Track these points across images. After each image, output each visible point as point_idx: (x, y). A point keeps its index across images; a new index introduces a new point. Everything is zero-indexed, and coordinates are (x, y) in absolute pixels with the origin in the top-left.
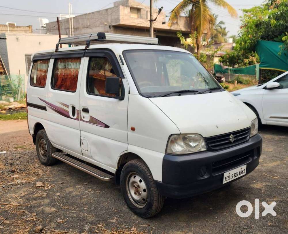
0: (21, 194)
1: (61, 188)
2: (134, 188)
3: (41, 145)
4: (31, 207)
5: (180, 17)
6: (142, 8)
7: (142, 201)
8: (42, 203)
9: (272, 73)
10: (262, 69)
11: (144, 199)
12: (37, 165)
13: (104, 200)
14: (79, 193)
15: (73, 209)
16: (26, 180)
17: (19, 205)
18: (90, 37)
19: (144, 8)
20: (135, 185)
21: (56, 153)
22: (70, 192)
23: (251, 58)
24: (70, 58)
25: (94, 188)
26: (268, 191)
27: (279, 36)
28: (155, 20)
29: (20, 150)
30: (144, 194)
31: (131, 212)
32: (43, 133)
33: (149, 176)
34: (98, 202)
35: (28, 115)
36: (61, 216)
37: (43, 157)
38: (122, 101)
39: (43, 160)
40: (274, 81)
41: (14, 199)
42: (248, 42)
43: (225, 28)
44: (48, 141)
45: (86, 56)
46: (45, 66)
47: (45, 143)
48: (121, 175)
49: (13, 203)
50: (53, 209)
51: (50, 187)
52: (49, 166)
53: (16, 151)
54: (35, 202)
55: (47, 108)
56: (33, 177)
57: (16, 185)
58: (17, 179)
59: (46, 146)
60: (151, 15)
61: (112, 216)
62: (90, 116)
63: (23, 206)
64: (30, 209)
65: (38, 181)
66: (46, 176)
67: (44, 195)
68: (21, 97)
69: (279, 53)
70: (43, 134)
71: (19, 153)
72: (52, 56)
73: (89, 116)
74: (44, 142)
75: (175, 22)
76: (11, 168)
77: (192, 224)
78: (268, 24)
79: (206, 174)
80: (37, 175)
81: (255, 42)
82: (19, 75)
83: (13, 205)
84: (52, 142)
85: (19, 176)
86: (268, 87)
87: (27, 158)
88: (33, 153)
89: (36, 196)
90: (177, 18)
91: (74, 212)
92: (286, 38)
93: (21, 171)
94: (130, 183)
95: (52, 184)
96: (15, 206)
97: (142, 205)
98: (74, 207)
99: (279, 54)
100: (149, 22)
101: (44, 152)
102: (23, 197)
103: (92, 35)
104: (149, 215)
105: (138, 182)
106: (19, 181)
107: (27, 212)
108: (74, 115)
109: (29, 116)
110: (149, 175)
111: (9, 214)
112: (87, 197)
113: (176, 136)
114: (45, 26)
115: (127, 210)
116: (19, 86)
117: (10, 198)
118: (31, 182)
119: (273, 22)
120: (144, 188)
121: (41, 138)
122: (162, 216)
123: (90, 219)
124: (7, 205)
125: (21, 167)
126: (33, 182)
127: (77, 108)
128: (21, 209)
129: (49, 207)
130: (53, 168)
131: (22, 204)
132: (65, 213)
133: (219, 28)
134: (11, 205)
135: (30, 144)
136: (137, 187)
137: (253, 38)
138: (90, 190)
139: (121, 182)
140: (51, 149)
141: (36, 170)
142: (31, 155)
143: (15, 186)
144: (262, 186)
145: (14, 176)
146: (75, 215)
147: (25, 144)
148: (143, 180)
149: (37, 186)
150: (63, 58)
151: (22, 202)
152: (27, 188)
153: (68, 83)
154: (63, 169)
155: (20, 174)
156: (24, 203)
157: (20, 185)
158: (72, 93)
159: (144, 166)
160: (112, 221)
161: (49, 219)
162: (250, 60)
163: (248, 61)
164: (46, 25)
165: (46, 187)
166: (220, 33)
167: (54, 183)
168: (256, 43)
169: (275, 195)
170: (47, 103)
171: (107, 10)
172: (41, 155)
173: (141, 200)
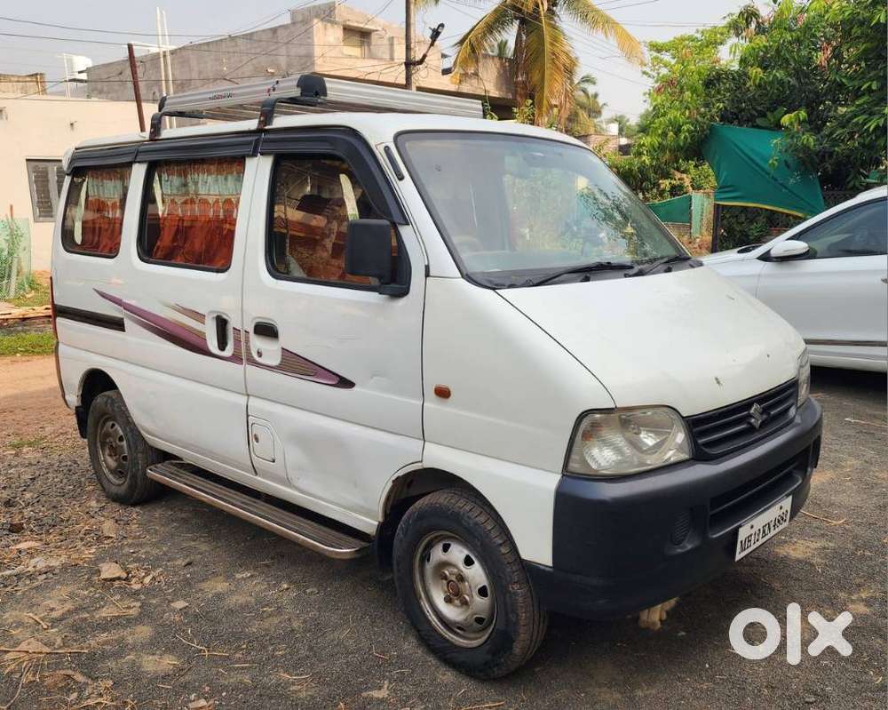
0: (52, 610)
1: (187, 583)
2: (445, 582)
3: (108, 441)
4: (92, 656)
5: (486, 56)
6: (374, 31)
7: (475, 624)
8: (130, 640)
9: (749, 216)
10: (723, 206)
11: (479, 620)
12: (93, 503)
13: (334, 618)
14: (249, 599)
15: (237, 655)
16: (63, 559)
17: (47, 650)
18: (272, 92)
19: (380, 29)
20: (447, 572)
21: (159, 465)
22: (219, 596)
23: (678, 175)
24: (203, 161)
25: (296, 577)
26: (833, 567)
27: (768, 114)
28: (421, 62)
29: (29, 454)
30: (481, 604)
31: (432, 660)
32: (113, 400)
33: (501, 545)
34: (317, 628)
35: (60, 344)
36: (200, 686)
37: (115, 477)
38: (402, 302)
39: (113, 487)
40: (792, 238)
41: (31, 629)
42: (685, 128)
43: (596, 96)
44: (132, 426)
45: (262, 154)
46: (115, 187)
47: (121, 433)
48: (396, 542)
49: (29, 644)
50: (168, 662)
51: (147, 580)
52: (134, 505)
53: (16, 455)
54: (104, 636)
55: (127, 323)
56: (84, 545)
57: (31, 577)
58: (31, 553)
59: (124, 443)
60: (408, 48)
61: (374, 675)
62: (283, 349)
63: (64, 655)
64: (89, 663)
65: (103, 560)
66: (130, 541)
67: (131, 611)
68: (20, 286)
69: (770, 162)
70: (112, 404)
71: (30, 464)
72: (138, 153)
73: (281, 350)
74: (116, 429)
75: (471, 70)
76: (8, 515)
77: (640, 693)
78: (739, 79)
79: (688, 537)
80: (99, 539)
81: (703, 131)
82: (10, 220)
83: (27, 652)
84: (144, 430)
85: (37, 544)
86: (774, 253)
87: (56, 480)
88: (75, 462)
89: (104, 615)
90: (477, 61)
91: (243, 668)
92: (791, 118)
93: (43, 527)
94: (429, 567)
95: (154, 568)
96: (36, 656)
97: (472, 636)
98: (238, 648)
99: (770, 165)
100: (403, 66)
101: (116, 460)
102: (61, 620)
103: (281, 85)
104: (500, 672)
105: (461, 566)
106: (40, 562)
107: (80, 678)
108: (222, 345)
109: (61, 347)
110: (500, 542)
111: (17, 688)
112: (279, 611)
113: (598, 416)
114: (84, 76)
115: (419, 652)
116: (10, 254)
117: (17, 627)
118: (81, 563)
119: (755, 72)
120: (481, 586)
121: (106, 417)
122: (537, 669)
123: (300, 691)
124: (9, 651)
125: (42, 511)
126: (88, 563)
127: (234, 323)
128: (58, 666)
129: (153, 654)
130: (149, 511)
131: (60, 648)
132: (214, 671)
133: (582, 93)
134: (19, 651)
135: (62, 434)
136: (453, 578)
137: (700, 119)
138: (285, 586)
139: (395, 562)
140: (142, 453)
141: (93, 521)
142: (70, 471)
143: (28, 582)
144: (808, 550)
145: (22, 546)
146: (247, 680)
147: (42, 434)
148: (476, 557)
149: (105, 580)
150: (178, 162)
151: (59, 641)
152: (70, 589)
153: (198, 243)
154: (184, 515)
155: (39, 537)
156: (65, 645)
157: (44, 576)
158: (215, 274)
159: (481, 513)
160: (376, 694)
161: (160, 697)
162: (674, 182)
163: (670, 183)
164: (88, 76)
165: (134, 580)
166: (582, 107)
167: (159, 567)
168: (708, 132)
169: (858, 581)
170: (127, 307)
171: (274, 30)
172: (106, 471)
173: (472, 620)
